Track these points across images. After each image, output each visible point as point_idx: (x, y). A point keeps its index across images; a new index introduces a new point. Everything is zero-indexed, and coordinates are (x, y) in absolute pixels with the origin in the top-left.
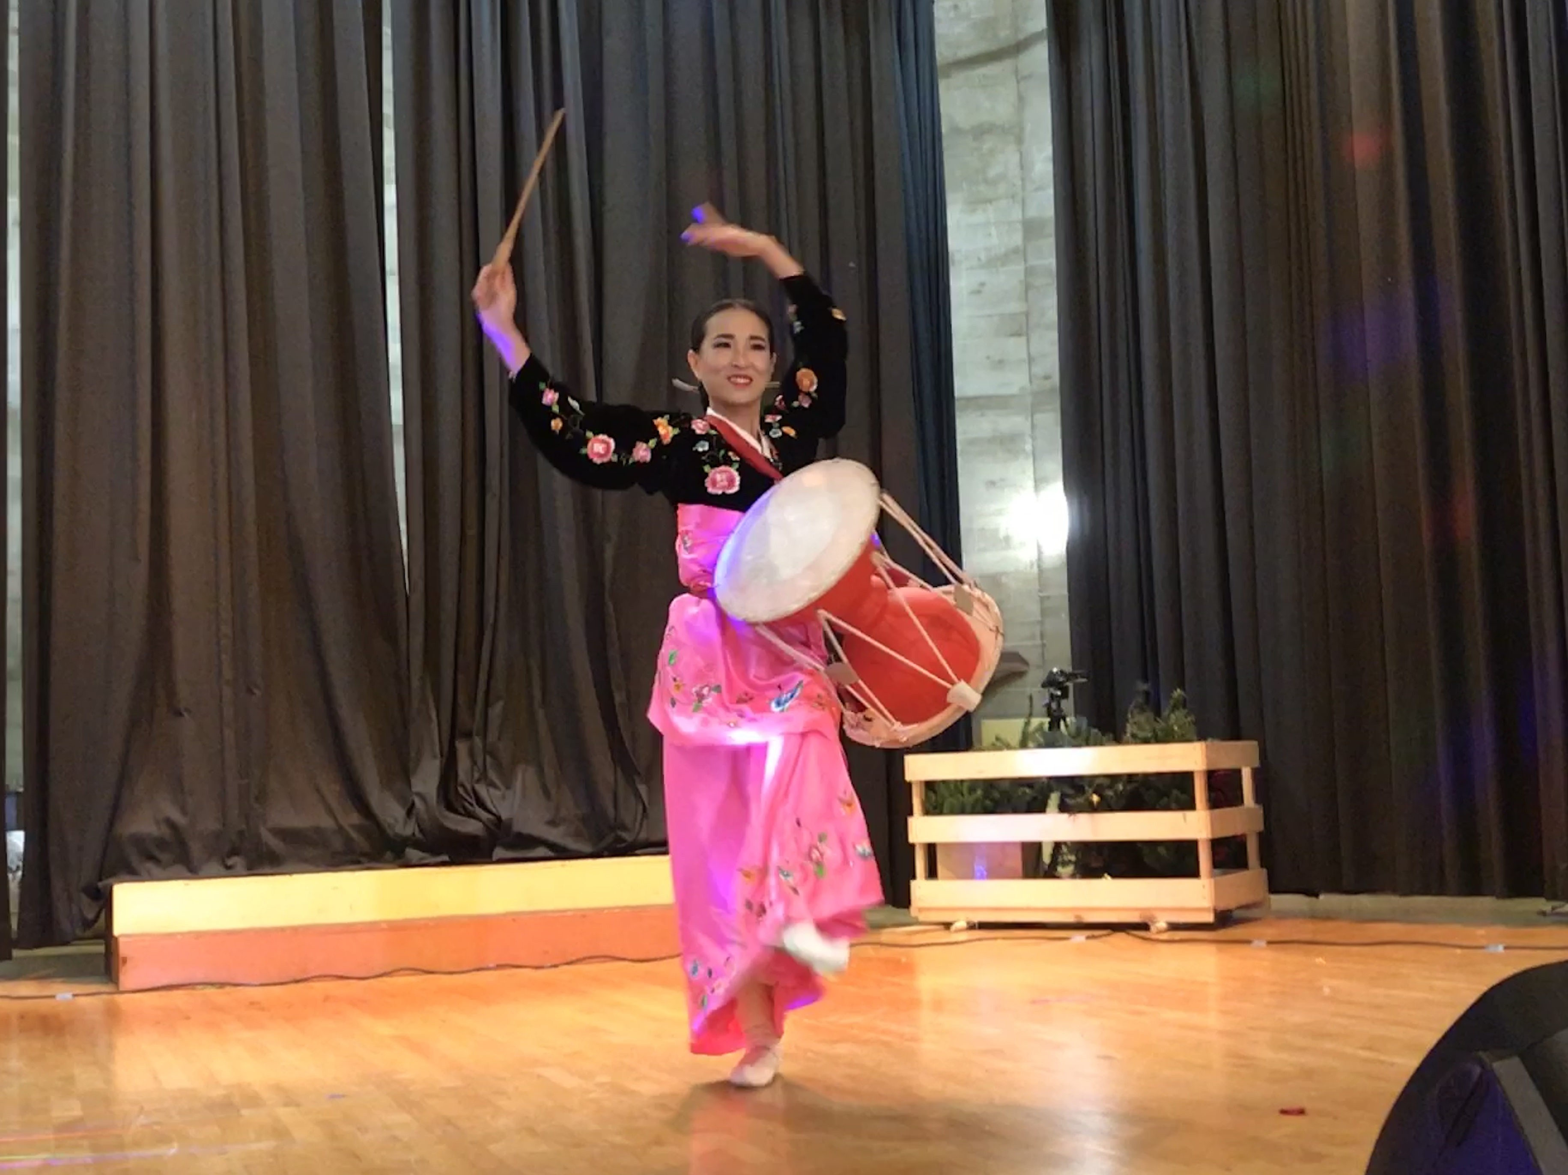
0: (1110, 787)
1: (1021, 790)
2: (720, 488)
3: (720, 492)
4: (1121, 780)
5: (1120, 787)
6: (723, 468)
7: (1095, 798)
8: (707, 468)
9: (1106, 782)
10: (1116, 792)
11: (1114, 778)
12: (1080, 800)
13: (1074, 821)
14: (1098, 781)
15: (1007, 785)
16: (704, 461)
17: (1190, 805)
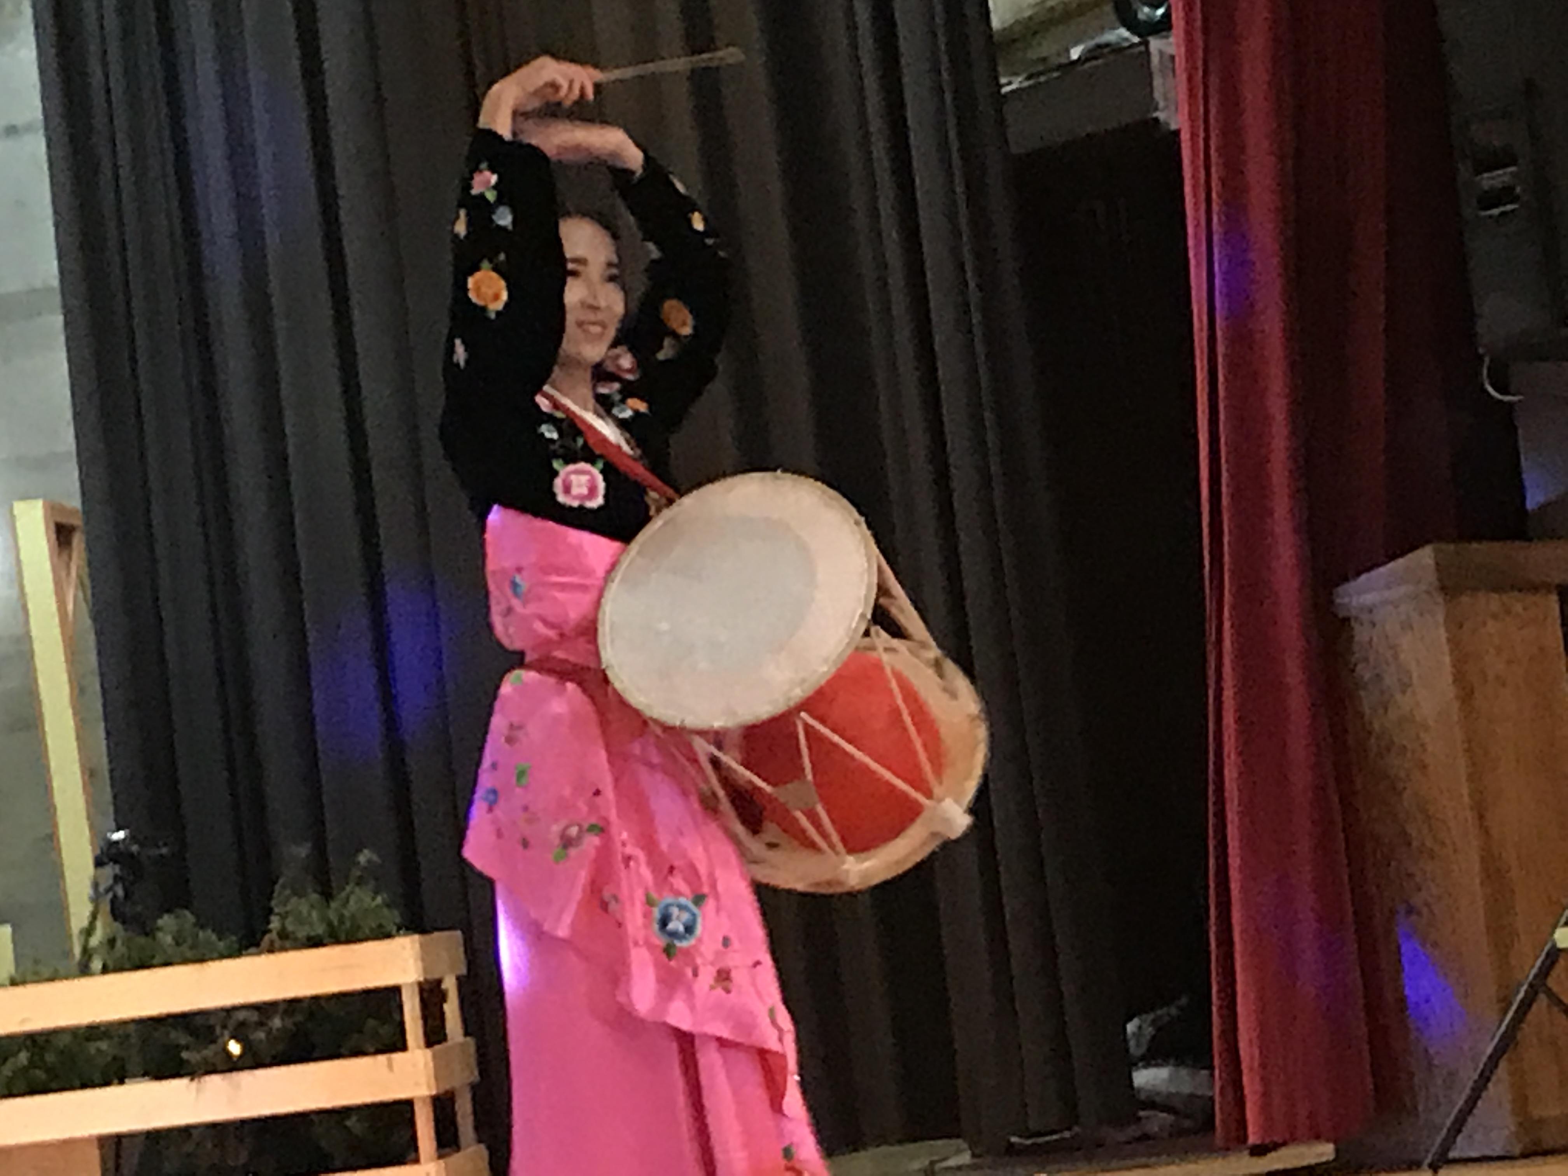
0: (261, 1024)
1: (92, 1047)
2: (576, 498)
3: (575, 504)
4: (276, 1012)
5: (277, 1022)
6: (582, 465)
7: (235, 1048)
8: (556, 464)
9: (254, 1017)
10: (269, 1032)
11: (264, 1009)
12: (209, 1052)
13: (198, 1091)
14: (241, 1015)
15: (67, 1039)
16: (555, 451)
17: (399, 1044)
